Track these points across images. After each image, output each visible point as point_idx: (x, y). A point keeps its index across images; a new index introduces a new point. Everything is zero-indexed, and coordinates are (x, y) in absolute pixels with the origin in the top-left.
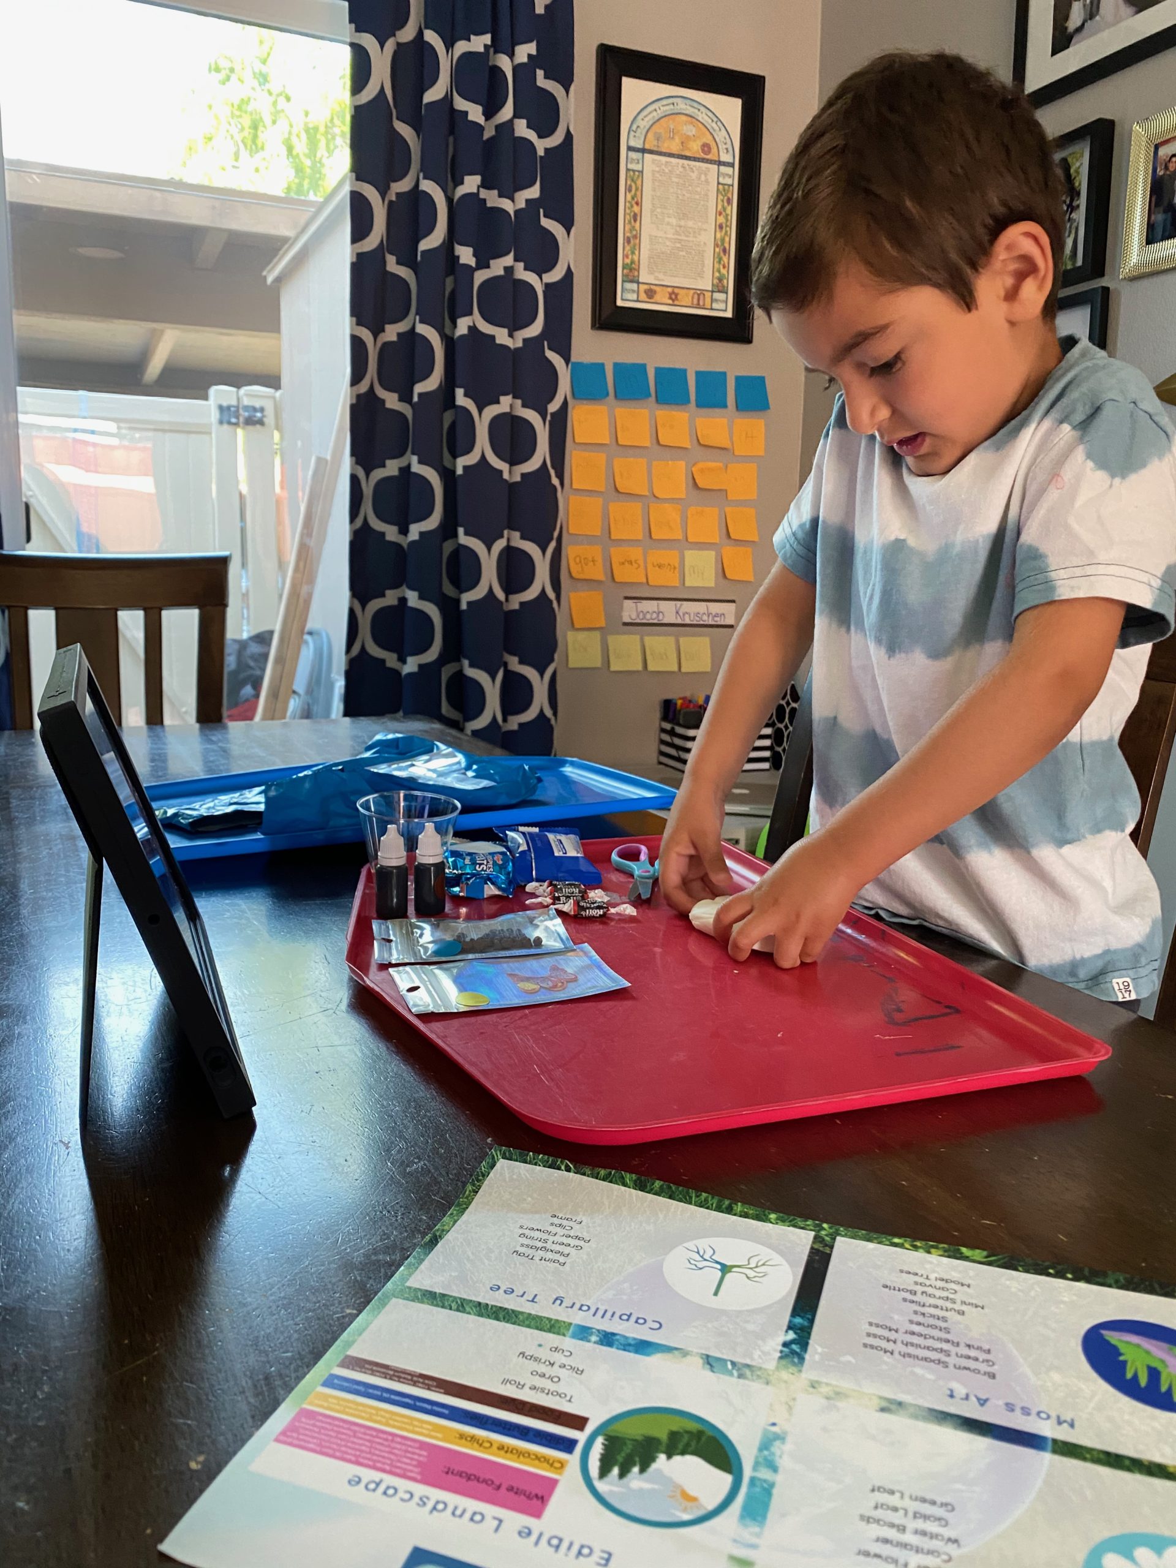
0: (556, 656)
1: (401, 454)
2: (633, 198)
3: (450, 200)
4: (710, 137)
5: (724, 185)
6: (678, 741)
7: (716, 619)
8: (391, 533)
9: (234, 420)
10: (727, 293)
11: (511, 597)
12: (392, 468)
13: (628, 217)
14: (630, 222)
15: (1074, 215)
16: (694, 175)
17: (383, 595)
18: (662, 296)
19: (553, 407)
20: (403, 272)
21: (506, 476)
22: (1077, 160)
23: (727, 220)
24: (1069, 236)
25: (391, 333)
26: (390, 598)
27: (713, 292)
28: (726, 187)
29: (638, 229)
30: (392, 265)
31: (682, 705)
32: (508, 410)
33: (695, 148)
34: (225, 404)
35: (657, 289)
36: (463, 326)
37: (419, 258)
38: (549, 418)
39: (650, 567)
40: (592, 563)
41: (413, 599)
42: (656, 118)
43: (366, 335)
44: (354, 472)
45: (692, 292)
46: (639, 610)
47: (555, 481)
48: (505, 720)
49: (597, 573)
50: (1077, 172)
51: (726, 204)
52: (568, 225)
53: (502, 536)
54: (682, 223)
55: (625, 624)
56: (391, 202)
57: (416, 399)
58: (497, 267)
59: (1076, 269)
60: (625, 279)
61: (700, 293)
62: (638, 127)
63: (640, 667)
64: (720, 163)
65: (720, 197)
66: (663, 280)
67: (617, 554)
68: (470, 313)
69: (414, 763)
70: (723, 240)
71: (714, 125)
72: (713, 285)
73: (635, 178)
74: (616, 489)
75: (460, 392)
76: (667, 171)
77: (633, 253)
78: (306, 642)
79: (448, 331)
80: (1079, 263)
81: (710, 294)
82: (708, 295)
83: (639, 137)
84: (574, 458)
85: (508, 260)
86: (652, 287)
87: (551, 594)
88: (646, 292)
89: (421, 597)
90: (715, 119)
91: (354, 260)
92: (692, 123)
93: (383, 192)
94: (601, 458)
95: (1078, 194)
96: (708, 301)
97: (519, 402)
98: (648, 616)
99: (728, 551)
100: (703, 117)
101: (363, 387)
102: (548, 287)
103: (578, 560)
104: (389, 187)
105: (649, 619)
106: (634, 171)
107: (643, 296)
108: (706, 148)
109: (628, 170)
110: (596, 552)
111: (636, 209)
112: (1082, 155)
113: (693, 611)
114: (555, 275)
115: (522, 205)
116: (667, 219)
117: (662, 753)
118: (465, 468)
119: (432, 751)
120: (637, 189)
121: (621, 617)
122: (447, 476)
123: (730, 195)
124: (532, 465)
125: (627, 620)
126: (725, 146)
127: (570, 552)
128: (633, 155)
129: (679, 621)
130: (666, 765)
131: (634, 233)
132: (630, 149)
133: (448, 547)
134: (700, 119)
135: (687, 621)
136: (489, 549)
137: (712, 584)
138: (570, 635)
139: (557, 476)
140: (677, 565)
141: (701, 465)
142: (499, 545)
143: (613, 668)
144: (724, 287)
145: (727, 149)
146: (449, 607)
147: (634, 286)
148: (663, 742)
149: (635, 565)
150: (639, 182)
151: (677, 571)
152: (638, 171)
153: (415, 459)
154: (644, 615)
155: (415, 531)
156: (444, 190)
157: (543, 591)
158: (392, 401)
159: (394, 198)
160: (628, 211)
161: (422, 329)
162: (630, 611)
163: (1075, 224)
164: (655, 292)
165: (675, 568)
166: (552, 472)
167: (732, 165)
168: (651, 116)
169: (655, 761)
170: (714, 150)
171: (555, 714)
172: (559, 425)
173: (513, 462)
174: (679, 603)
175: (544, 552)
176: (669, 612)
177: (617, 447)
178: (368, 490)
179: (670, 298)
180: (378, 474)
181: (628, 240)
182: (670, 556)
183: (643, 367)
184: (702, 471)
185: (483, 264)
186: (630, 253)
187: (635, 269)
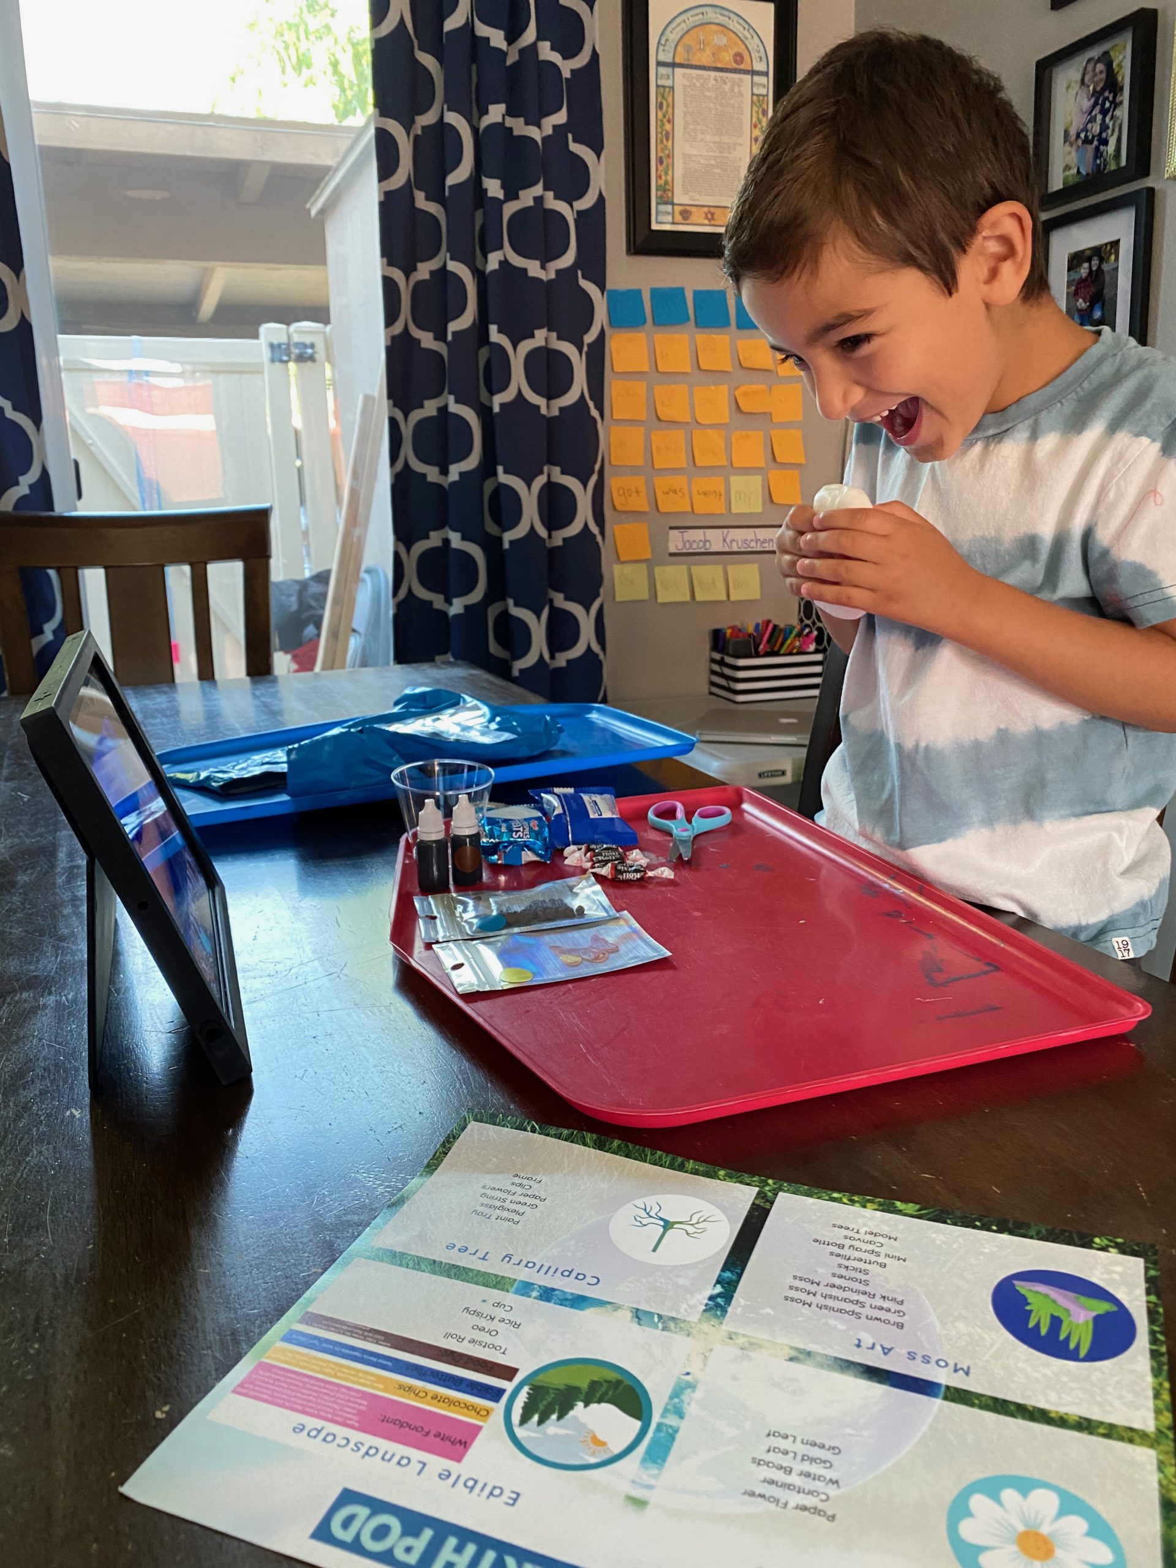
0: (602, 591)
1: (438, 394)
2: (664, 116)
3: (475, 130)
4: (743, 47)
5: (758, 95)
6: (727, 671)
7: (764, 545)
8: (432, 474)
9: (285, 358)
11: (554, 533)
12: (430, 408)
15: (1117, 113)
16: (727, 88)
17: (428, 537)
18: (698, 216)
19: (589, 338)
20: (433, 208)
21: (544, 411)
22: (1120, 53)
24: (1112, 135)
25: (424, 271)
26: (434, 539)
28: (761, 98)
29: (670, 147)
30: (421, 201)
31: (732, 633)
32: (543, 344)
33: (727, 59)
34: (275, 342)
35: (693, 209)
36: (493, 262)
37: (447, 193)
38: (585, 349)
39: (695, 493)
40: (634, 495)
41: (456, 540)
42: (686, 30)
43: (397, 275)
44: (392, 415)
46: (686, 539)
47: (595, 413)
48: (552, 657)
49: (641, 503)
50: (1120, 66)
51: (761, 115)
52: (598, 149)
53: (542, 473)
54: (717, 139)
55: (671, 555)
56: (416, 137)
57: (450, 338)
58: (527, 198)
59: (1120, 169)
60: (659, 201)
62: (667, 40)
63: (688, 598)
64: (754, 73)
65: (755, 109)
66: (698, 200)
67: (661, 483)
68: (500, 247)
69: (440, 717)
71: (746, 32)
73: (666, 95)
74: (659, 419)
75: (493, 329)
76: (698, 84)
77: (666, 174)
78: (363, 581)
79: (479, 265)
80: (1123, 163)
83: (668, 51)
84: (613, 388)
85: (538, 190)
87: (594, 529)
88: (681, 213)
89: (464, 538)
90: (747, 27)
91: (382, 199)
92: (722, 32)
93: (408, 126)
94: (640, 387)
95: (1122, 89)
97: (554, 335)
98: (695, 546)
99: (774, 475)
100: (734, 25)
101: (398, 328)
102: (580, 213)
103: (621, 491)
104: (413, 122)
105: (695, 548)
106: (664, 87)
107: (678, 218)
108: (739, 57)
109: (658, 86)
110: (639, 482)
111: (668, 127)
112: (1125, 48)
113: (739, 538)
114: (586, 203)
115: (549, 131)
116: (700, 136)
117: (713, 684)
118: (502, 405)
119: (458, 703)
120: (668, 106)
121: (667, 547)
122: (484, 412)
123: (765, 106)
124: (570, 398)
125: (673, 550)
126: (757, 55)
127: (613, 483)
128: (663, 70)
129: (727, 549)
130: (718, 696)
131: (667, 152)
132: (659, 64)
133: (488, 487)
134: (731, 27)
135: (735, 549)
136: (529, 487)
137: (760, 510)
138: (617, 569)
139: (596, 407)
140: (723, 493)
141: (743, 389)
142: (540, 481)
143: (660, 600)
145: (760, 58)
146: (491, 545)
147: (669, 208)
148: (713, 672)
149: (680, 494)
150: (670, 99)
151: (722, 497)
152: (669, 87)
153: (451, 399)
154: (691, 545)
155: (455, 472)
156: (469, 121)
157: (586, 525)
158: (427, 340)
159: (419, 132)
160: (659, 130)
161: (454, 266)
162: (676, 541)
163: (1118, 122)
164: (691, 213)
165: (720, 495)
166: (591, 404)
167: (766, 74)
168: (679, 28)
169: (707, 691)
170: (747, 58)
171: (604, 649)
172: (596, 357)
173: (550, 396)
174: (725, 530)
175: (585, 486)
176: (715, 540)
177: (657, 374)
178: (407, 431)
179: (707, 218)
180: (416, 415)
181: (660, 161)
182: (715, 483)
183: (681, 291)
184: (745, 394)
185: (511, 194)
186: (663, 173)
187: (669, 190)
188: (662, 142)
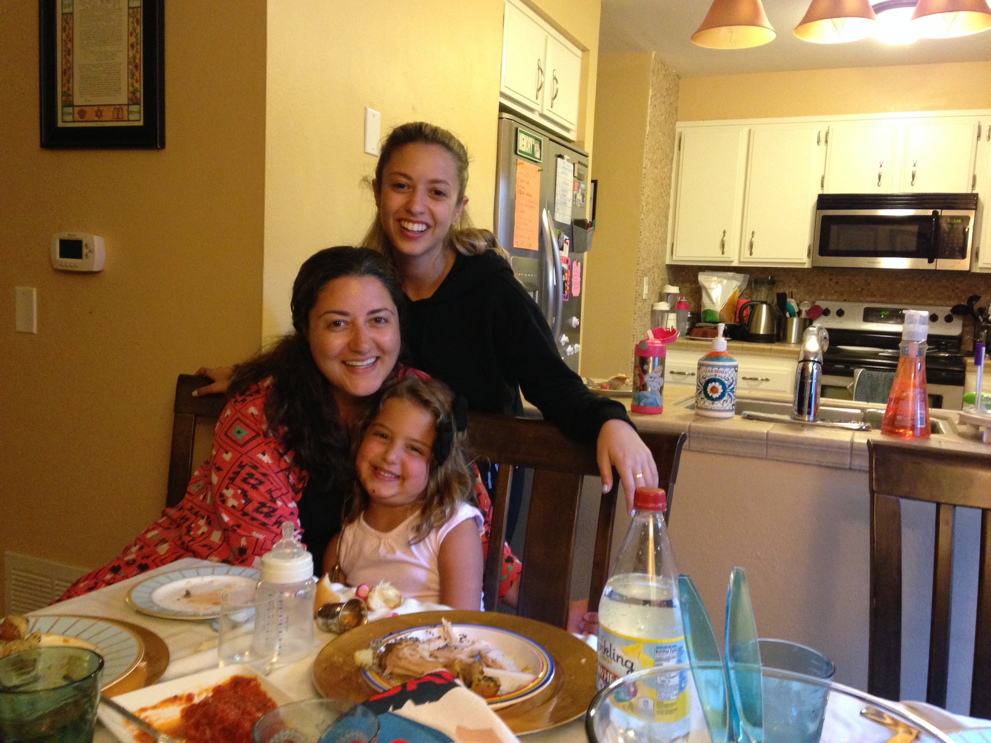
2: (67, 37)
5: (133, 8)
10: (140, 105)
13: (64, 53)
16: (110, 6)
18: (91, 115)
23: (137, 39)
27: (128, 105)
28: (135, 10)
29: (71, 61)
35: (87, 109)
45: (113, 107)
51: (135, 24)
54: (103, 49)
60: (63, 104)
61: (118, 108)
65: (131, 19)
66: (90, 101)
72: (128, 99)
73: (66, 19)
77: (68, 82)
82: (125, 108)
86: (84, 108)
88: (79, 113)
96: (125, 113)
106: (66, 14)
107: (77, 116)
109: (62, 15)
111: (70, 45)
120: (69, 29)
123: (138, 16)
131: (69, 65)
147: (70, 109)
150: (71, 23)
152: (70, 14)
160: (63, 48)
164: (86, 112)
179: (97, 116)
181: (64, 72)
186: (65, 81)
187: (70, 95)
188: (65, 58)
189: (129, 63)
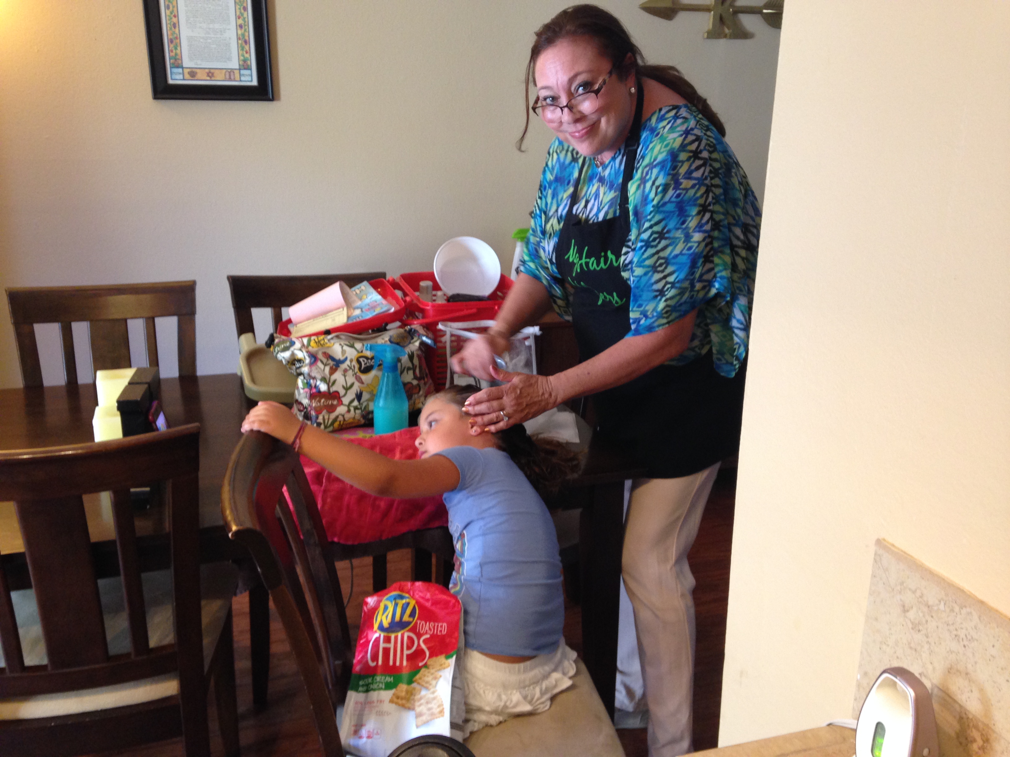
2: (171, 13)
10: (251, 69)
13: (169, 26)
14: (171, 29)
18: (201, 75)
23: (245, 22)
27: (240, 69)
29: (177, 33)
35: (198, 71)
45: (224, 71)
51: (242, 11)
54: (211, 26)
60: (172, 66)
61: (230, 71)
65: (238, 7)
66: (201, 65)
70: (243, 35)
72: (239, 65)
77: (176, 49)
81: (238, 71)
82: (237, 72)
88: (189, 73)
96: (236, 76)
107: (187, 76)
111: (175, 20)
116: (199, 25)
120: (173, 7)
123: (245, 5)
131: (175, 35)
144: (248, 65)
147: (180, 70)
160: (168, 22)
164: (196, 73)
179: (208, 75)
181: (171, 41)
186: (173, 49)
187: (178, 59)
189: (238, 39)
